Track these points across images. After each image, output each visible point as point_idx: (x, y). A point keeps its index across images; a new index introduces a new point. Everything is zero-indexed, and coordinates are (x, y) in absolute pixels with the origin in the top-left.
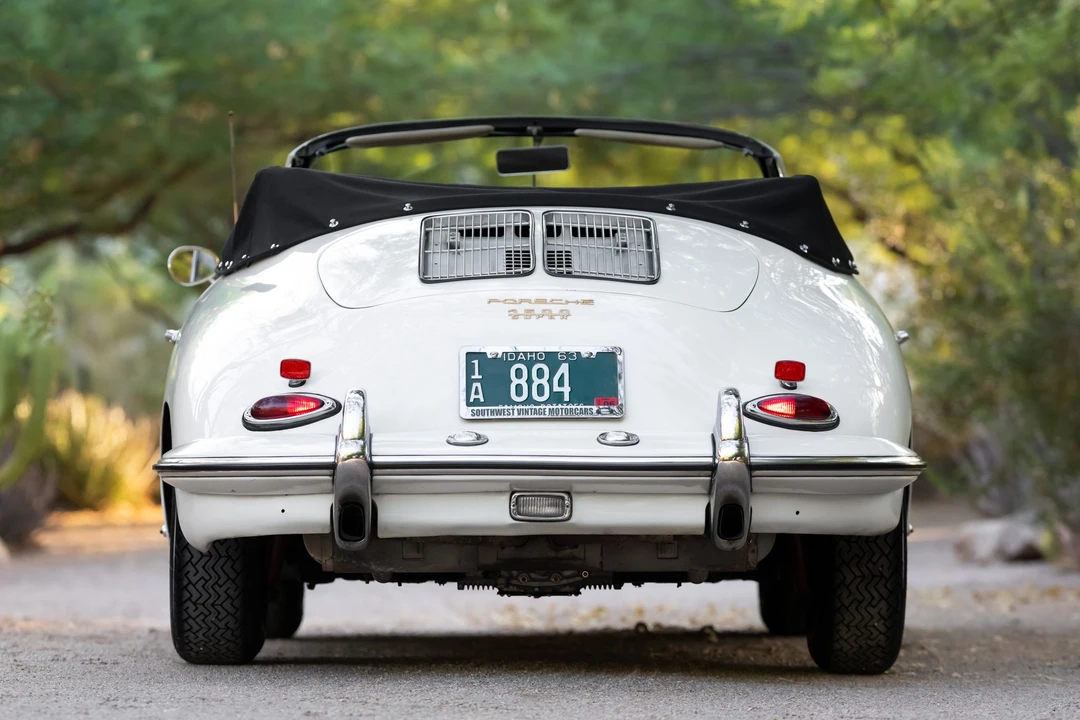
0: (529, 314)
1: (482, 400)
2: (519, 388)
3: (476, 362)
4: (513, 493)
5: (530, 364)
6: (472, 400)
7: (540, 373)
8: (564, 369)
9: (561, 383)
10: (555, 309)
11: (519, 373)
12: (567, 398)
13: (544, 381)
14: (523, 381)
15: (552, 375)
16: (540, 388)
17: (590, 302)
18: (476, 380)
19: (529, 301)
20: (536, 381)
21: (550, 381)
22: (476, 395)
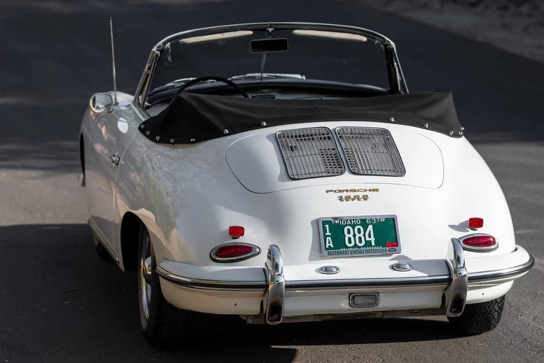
0: (348, 198)
1: (332, 246)
2: (350, 238)
3: (327, 226)
4: (350, 294)
5: (353, 226)
6: (327, 247)
7: (359, 231)
8: (370, 228)
9: (370, 237)
10: (361, 194)
11: (349, 232)
12: (373, 244)
13: (361, 235)
14: (351, 236)
15: (365, 232)
16: (360, 238)
17: (377, 190)
18: (329, 236)
19: (347, 191)
20: (358, 236)
21: (364, 235)
22: (330, 243)
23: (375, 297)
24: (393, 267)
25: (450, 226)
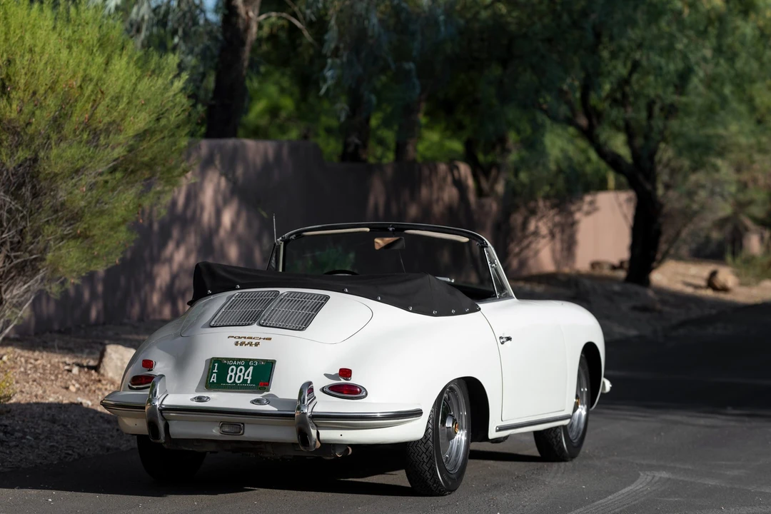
0: (242, 344)
1: (215, 382)
2: (231, 376)
3: (216, 364)
4: (221, 422)
5: (237, 366)
6: (211, 381)
7: (241, 371)
8: (251, 369)
9: (248, 376)
11: (232, 371)
12: (249, 382)
13: (241, 374)
14: (233, 374)
15: (245, 371)
16: (240, 376)
17: (270, 339)
18: (215, 373)
19: (245, 338)
20: (239, 374)
21: (244, 375)
22: (214, 379)
23: (239, 427)
24: (253, 402)
25: (326, 375)
